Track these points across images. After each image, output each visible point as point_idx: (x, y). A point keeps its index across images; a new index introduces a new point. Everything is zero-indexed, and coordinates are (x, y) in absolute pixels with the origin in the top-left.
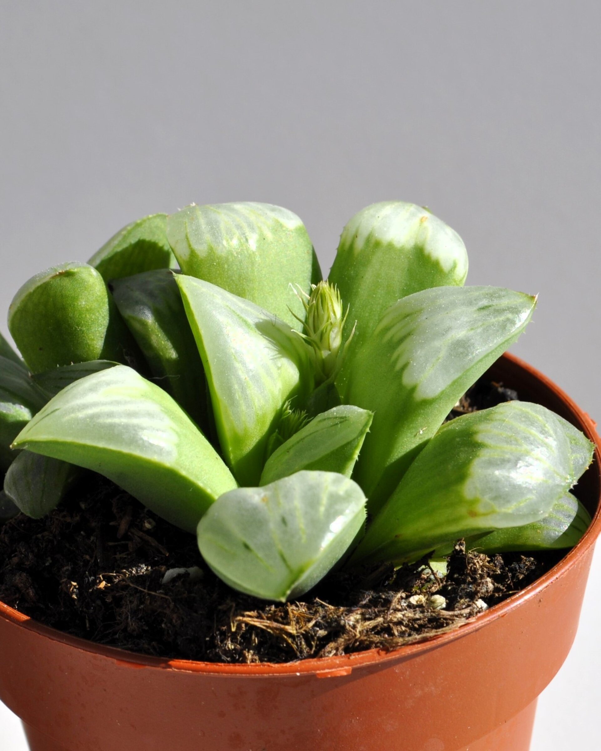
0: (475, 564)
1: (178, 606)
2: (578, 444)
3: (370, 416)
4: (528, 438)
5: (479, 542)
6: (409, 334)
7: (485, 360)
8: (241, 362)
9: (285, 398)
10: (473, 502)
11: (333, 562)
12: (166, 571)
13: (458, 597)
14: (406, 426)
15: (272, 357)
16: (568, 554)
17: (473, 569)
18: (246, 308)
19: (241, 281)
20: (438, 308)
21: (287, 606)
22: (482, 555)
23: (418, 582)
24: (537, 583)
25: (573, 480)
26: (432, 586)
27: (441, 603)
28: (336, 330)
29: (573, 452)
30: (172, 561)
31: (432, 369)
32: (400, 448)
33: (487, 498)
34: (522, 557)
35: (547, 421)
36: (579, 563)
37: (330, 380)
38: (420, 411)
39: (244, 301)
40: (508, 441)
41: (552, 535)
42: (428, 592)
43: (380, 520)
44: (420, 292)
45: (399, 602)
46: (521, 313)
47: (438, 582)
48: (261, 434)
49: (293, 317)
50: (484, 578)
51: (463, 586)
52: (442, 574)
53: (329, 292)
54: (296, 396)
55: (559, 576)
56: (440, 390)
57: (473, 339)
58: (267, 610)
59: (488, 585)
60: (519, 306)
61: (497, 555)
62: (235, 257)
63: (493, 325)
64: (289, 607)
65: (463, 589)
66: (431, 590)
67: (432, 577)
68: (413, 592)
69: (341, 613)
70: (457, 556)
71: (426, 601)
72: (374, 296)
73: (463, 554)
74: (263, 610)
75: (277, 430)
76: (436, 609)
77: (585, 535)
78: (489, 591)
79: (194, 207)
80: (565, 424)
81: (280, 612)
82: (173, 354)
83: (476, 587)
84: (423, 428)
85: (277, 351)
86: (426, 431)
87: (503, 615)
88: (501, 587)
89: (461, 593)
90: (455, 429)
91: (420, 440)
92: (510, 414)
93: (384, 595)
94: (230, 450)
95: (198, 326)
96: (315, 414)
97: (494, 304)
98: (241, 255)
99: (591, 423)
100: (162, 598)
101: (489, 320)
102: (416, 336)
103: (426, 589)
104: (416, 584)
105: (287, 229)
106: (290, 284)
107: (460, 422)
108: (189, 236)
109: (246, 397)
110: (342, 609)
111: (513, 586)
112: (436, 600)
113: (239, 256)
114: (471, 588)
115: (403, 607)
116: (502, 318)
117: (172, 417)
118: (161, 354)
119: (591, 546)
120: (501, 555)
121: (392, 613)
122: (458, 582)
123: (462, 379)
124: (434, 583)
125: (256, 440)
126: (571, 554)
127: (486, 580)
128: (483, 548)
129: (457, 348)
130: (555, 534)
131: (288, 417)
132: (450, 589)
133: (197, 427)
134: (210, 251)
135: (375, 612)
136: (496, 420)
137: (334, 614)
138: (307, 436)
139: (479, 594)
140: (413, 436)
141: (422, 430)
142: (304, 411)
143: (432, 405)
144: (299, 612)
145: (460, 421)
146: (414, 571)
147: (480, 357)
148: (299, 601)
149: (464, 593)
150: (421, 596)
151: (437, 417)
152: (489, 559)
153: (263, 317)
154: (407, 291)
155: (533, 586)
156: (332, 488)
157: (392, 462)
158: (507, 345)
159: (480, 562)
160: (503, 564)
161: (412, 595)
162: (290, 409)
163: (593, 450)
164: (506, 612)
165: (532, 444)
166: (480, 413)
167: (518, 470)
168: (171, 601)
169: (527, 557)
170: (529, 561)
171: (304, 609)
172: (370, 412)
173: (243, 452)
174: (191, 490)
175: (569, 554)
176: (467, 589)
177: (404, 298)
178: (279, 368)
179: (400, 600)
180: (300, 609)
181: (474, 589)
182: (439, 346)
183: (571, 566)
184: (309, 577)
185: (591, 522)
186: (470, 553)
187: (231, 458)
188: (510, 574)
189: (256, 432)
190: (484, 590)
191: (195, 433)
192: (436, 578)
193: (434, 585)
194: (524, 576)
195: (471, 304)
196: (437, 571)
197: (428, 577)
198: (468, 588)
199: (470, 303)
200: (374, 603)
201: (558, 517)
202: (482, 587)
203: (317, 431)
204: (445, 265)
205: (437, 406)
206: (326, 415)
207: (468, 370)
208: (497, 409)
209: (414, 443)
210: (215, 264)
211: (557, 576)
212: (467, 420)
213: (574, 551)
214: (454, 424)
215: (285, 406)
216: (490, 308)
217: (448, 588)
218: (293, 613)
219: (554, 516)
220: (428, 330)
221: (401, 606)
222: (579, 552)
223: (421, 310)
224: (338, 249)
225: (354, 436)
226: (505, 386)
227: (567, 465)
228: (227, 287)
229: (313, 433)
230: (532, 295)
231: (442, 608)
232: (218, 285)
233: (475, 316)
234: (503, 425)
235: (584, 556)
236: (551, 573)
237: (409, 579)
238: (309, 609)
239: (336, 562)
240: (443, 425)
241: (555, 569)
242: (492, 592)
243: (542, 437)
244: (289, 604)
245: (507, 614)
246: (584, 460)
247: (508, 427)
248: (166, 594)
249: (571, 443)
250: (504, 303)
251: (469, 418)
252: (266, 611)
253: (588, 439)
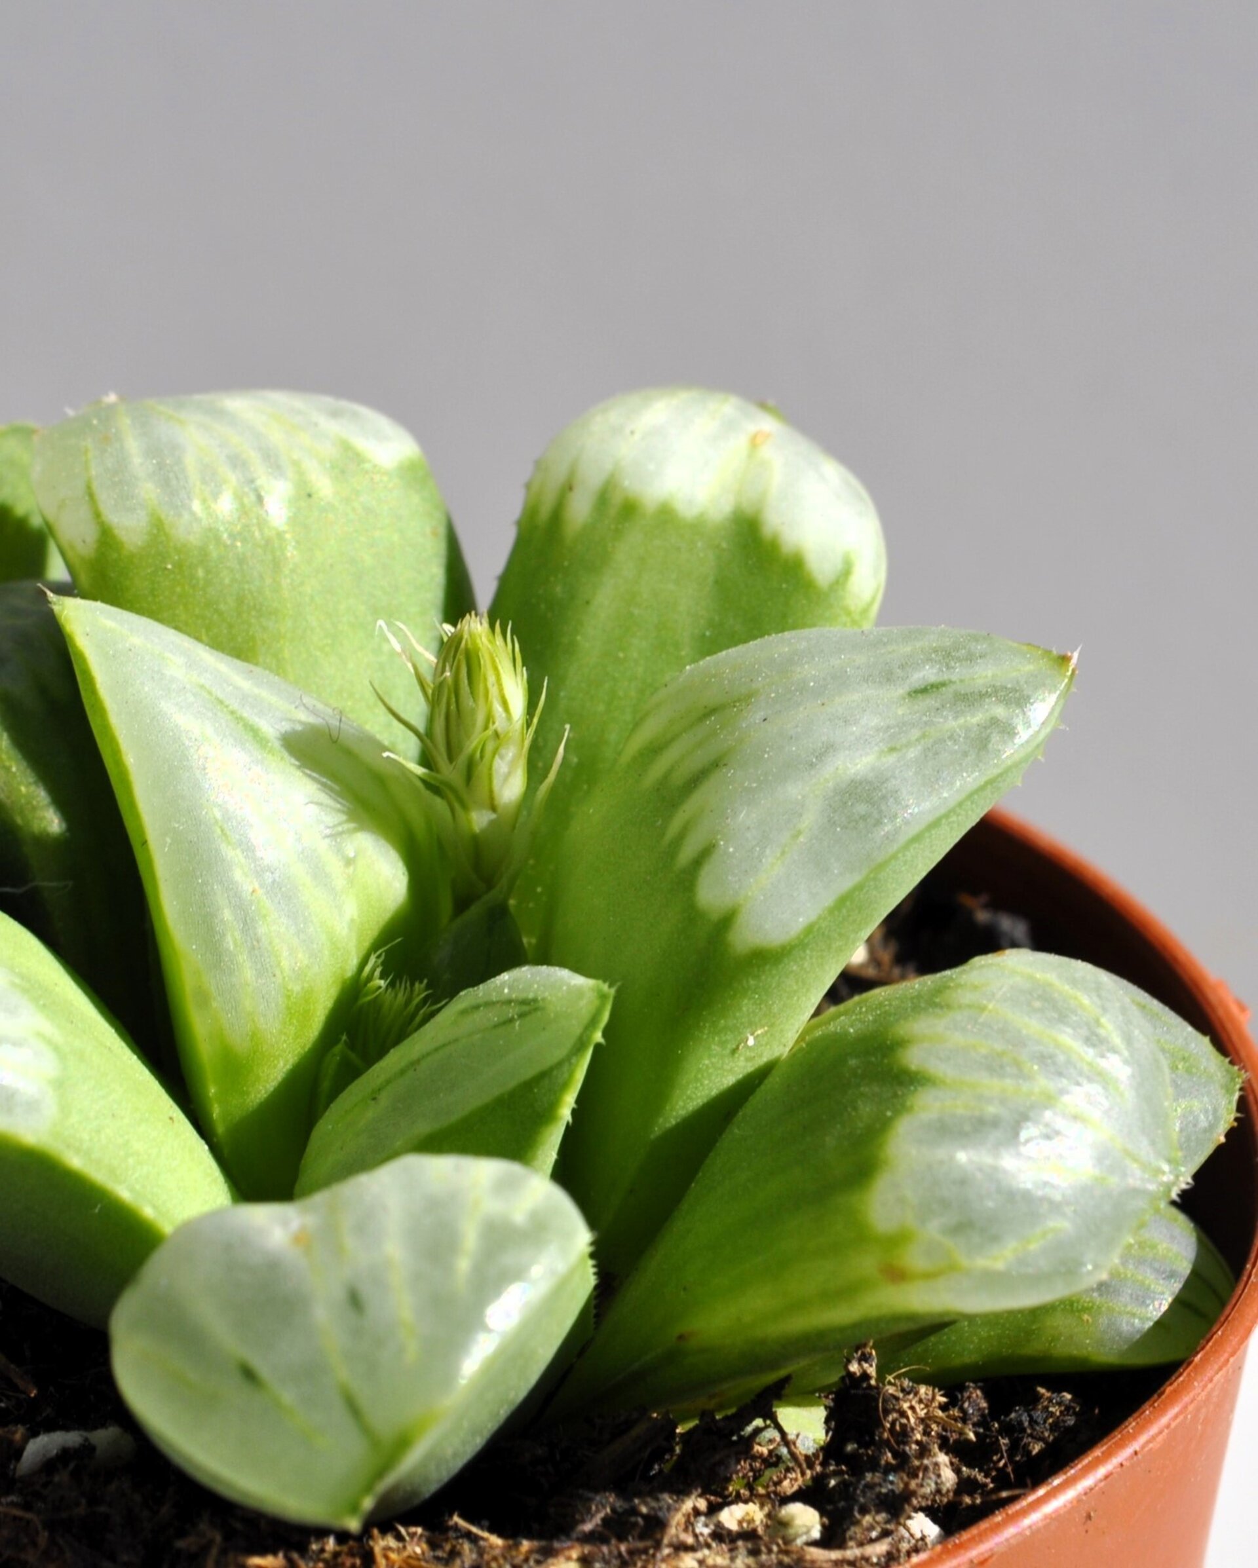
0: (903, 1414)
1: (61, 1542)
2: (1194, 1070)
3: (603, 997)
4: (1051, 1057)
5: (919, 1350)
6: (716, 764)
7: (930, 837)
8: (240, 843)
9: (367, 944)
10: (897, 1240)
11: (502, 1412)
12: (25, 1441)
13: (856, 1508)
14: (707, 1025)
15: (328, 832)
16: (1168, 1383)
17: (898, 1428)
18: (256, 691)
19: (245, 615)
20: (796, 690)
21: (371, 1537)
22: (923, 1389)
23: (744, 1465)
24: (1080, 1466)
25: (1177, 1177)
26: (782, 1476)
27: (806, 1526)
28: (510, 752)
29: (1180, 1093)
30: (48, 1411)
31: (779, 862)
32: (691, 1086)
33: (933, 1229)
34: (1038, 1392)
35: (1105, 1010)
36: (1198, 1410)
37: (494, 893)
38: (748, 982)
39: (251, 671)
40: (994, 1065)
41: (1125, 1327)
42: (772, 1496)
43: (635, 1292)
44: (746, 645)
45: (689, 1525)
46: (1032, 704)
47: (800, 1466)
48: (299, 1049)
49: (391, 717)
50: (930, 1455)
51: (869, 1476)
52: (814, 1440)
53: (490, 646)
54: (399, 939)
55: (1143, 1447)
56: (802, 921)
57: (895, 777)
58: (313, 1551)
59: (942, 1473)
60: (1026, 682)
61: (969, 1387)
62: (226, 546)
63: (950, 738)
64: (377, 1543)
65: (870, 1486)
66: (779, 1488)
67: (784, 1451)
68: (731, 1494)
69: (522, 1557)
70: (853, 1392)
71: (765, 1520)
72: (621, 655)
73: (870, 1386)
74: (303, 1550)
75: (344, 1038)
76: (794, 1544)
77: (1214, 1329)
78: (944, 1490)
79: (111, 407)
80: (1157, 1014)
81: (351, 1554)
82: (53, 821)
83: (905, 1478)
84: (756, 1030)
85: (343, 812)
86: (765, 1038)
87: (982, 1558)
88: (980, 1477)
89: (864, 1497)
90: (847, 1033)
91: (749, 1064)
92: (1001, 989)
93: (646, 1504)
94: (211, 1095)
95: (117, 745)
96: (451, 993)
97: (954, 678)
98: (244, 541)
99: (1234, 1009)
100: (15, 1518)
101: (939, 723)
102: (734, 769)
103: (766, 1487)
104: (737, 1472)
105: (375, 466)
106: (381, 622)
107: (861, 1013)
108: (95, 486)
109: (255, 943)
110: (526, 1545)
111: (1012, 1476)
112: (792, 1518)
113: (239, 544)
114: (892, 1483)
115: (701, 1539)
116: (976, 718)
117: (41, 1002)
118: (19, 821)
119: (1232, 1360)
120: (980, 1384)
121: (669, 1556)
122: (857, 1466)
123: (864, 891)
124: (788, 1470)
125: (285, 1065)
126: (1175, 1384)
127: (934, 1460)
128: (928, 1369)
129: (850, 804)
130: (1133, 1324)
131: (376, 998)
132: (834, 1487)
133: (117, 1030)
134: (155, 531)
135: (620, 1555)
136: (960, 1007)
137: (501, 1561)
138: (428, 1054)
139: (915, 1502)
140: (728, 1051)
141: (752, 1034)
142: (421, 982)
143: (780, 967)
144: (405, 1554)
145: (861, 1008)
146: (733, 1435)
147: (913, 831)
148: (406, 1524)
149: (874, 1497)
150: (751, 1504)
151: (795, 998)
152: (944, 1400)
153: (303, 716)
154: (711, 643)
155: (1069, 1474)
156: (491, 1206)
157: (668, 1125)
158: (992, 793)
159: (918, 1407)
160: (987, 1411)
161: (726, 1503)
162: (381, 977)
163: (1238, 1086)
164: (991, 1550)
165: (1060, 1074)
166: (917, 986)
167: (1023, 1149)
168: (40, 1527)
169: (1053, 1393)
170: (1059, 1404)
171: (418, 1544)
172: (605, 987)
173: (248, 1100)
174: (97, 1211)
175: (1171, 1384)
176: (880, 1485)
177: (701, 663)
178: (349, 862)
179: (692, 1519)
180: (409, 1548)
181: (901, 1486)
182: (800, 797)
183: (1176, 1416)
184: (430, 1456)
185: (1233, 1289)
186: (890, 1383)
187: (214, 1115)
188: (1004, 1442)
189: (285, 1041)
190: (929, 1488)
191: (110, 1048)
192: (793, 1455)
193: (789, 1475)
194: (1043, 1446)
195: (888, 680)
196: (798, 1436)
197: (770, 1452)
198: (883, 1484)
199: (888, 677)
200: (616, 1527)
201: (1140, 1278)
202: (923, 1479)
203: (456, 1040)
204: (821, 568)
205: (795, 968)
206: (481, 994)
207: (881, 866)
208: (964, 977)
209: (731, 1070)
210: (169, 566)
211: (1136, 1446)
212: (881, 1004)
213: (1185, 1374)
214: (842, 1018)
215: (368, 969)
216: (944, 689)
217: (829, 1483)
218: (386, 1557)
219: (1129, 1275)
220: (768, 753)
221: (696, 1536)
222: (1199, 1378)
223: (750, 696)
224: (519, 523)
225: (559, 1054)
226: (998, 904)
227: (1160, 1132)
228: (203, 631)
229: (444, 1045)
230: (1062, 653)
231: (810, 1540)
232: (176, 628)
233: (900, 712)
234: (981, 1020)
235: (1213, 1390)
236: (1120, 1439)
237: (717, 1457)
238: (433, 1545)
239: (509, 1413)
240: (816, 1020)
241: (1131, 1425)
242: (951, 1494)
243: (1089, 1054)
244: (376, 1532)
245: (994, 1559)
246: (1211, 1117)
247: (996, 1027)
248: (27, 1507)
249: (1174, 1068)
250: (984, 674)
251: (886, 1000)
252: (310, 1553)
253: (1221, 1058)
